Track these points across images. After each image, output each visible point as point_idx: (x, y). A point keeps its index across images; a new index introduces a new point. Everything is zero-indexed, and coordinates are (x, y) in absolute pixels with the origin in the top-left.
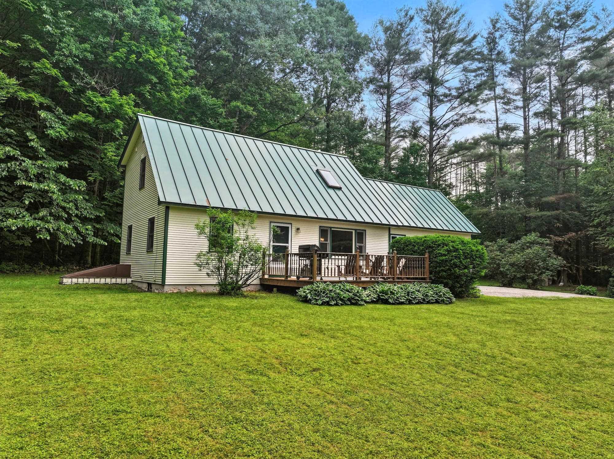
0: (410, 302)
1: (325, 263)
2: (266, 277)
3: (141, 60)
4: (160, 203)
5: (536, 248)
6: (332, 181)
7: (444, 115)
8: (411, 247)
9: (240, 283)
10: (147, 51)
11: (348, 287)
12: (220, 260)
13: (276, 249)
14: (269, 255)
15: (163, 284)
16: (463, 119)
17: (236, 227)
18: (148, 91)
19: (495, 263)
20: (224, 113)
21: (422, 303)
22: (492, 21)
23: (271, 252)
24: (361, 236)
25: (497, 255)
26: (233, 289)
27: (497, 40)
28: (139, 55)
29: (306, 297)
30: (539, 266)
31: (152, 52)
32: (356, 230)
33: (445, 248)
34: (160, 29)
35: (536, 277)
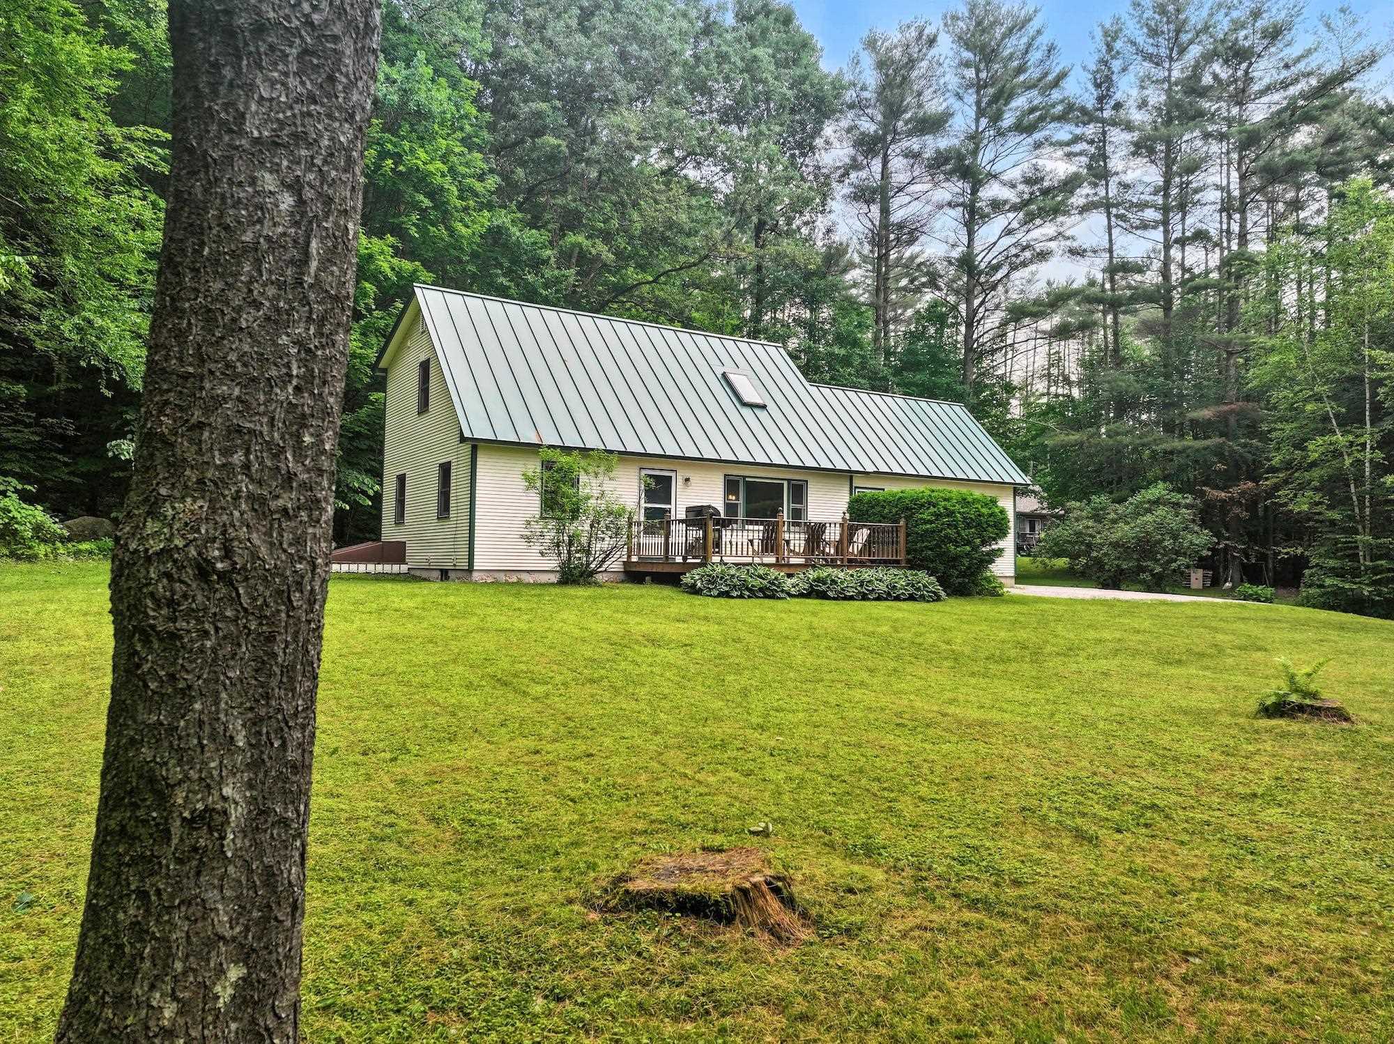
0: (864, 597)
1: (727, 536)
2: (634, 559)
3: (401, 168)
4: (463, 439)
5: (1161, 511)
6: (750, 395)
7: (995, 243)
8: (879, 509)
9: (593, 566)
10: (412, 151)
11: (761, 571)
12: (560, 531)
13: (650, 513)
14: (639, 524)
15: (470, 570)
16: (1028, 254)
17: (583, 478)
18: (414, 224)
19: (1082, 543)
20: (553, 260)
21: (886, 599)
22: (1106, 34)
23: (642, 519)
24: (799, 492)
25: (1088, 527)
26: (582, 575)
27: (1114, 77)
28: (398, 158)
29: (694, 585)
30: (1164, 548)
31: (421, 154)
32: (789, 481)
33: (932, 510)
34: (436, 109)
35: (1158, 569)
